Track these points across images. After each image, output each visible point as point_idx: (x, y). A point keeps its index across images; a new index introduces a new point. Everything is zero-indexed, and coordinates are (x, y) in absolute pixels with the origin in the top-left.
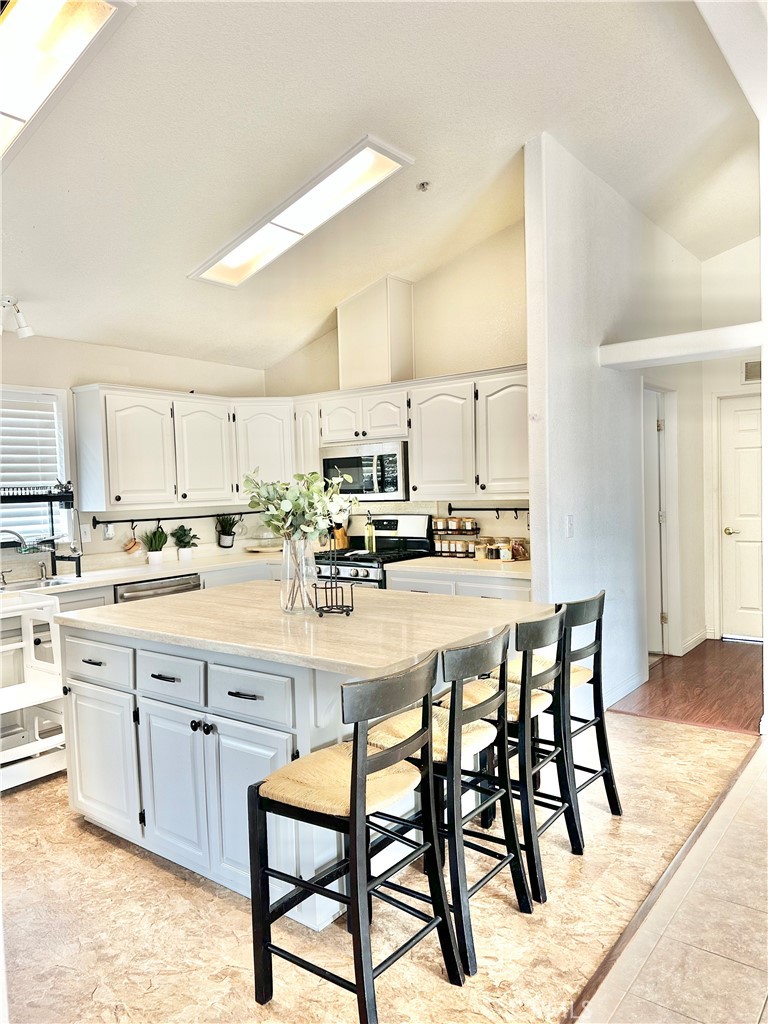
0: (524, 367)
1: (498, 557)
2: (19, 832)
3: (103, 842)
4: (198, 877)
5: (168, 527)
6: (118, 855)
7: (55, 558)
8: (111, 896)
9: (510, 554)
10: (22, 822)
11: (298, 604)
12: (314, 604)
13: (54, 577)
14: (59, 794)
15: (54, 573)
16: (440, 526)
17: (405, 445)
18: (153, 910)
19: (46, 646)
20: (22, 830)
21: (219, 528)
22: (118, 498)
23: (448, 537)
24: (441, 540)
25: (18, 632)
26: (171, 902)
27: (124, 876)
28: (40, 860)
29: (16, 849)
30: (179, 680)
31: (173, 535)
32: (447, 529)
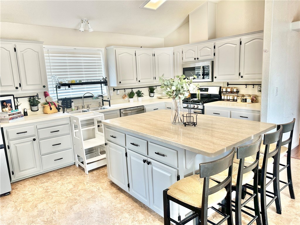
0: (262, 31)
1: (246, 101)
2: (94, 184)
3: (117, 190)
4: (146, 207)
5: (135, 91)
6: (122, 196)
7: (103, 101)
8: (120, 210)
9: (251, 100)
10: (95, 181)
11: (177, 121)
12: (183, 121)
13: (103, 106)
14: (105, 172)
15: (103, 105)
16: (224, 90)
17: (213, 62)
18: (132, 217)
19: (101, 127)
20: (95, 184)
21: (150, 91)
22: (120, 82)
23: (227, 94)
24: (224, 95)
25: (93, 123)
26: (138, 215)
27: (124, 204)
28: (100, 195)
29: (93, 190)
30: (139, 146)
31: (136, 93)
32: (227, 91)
